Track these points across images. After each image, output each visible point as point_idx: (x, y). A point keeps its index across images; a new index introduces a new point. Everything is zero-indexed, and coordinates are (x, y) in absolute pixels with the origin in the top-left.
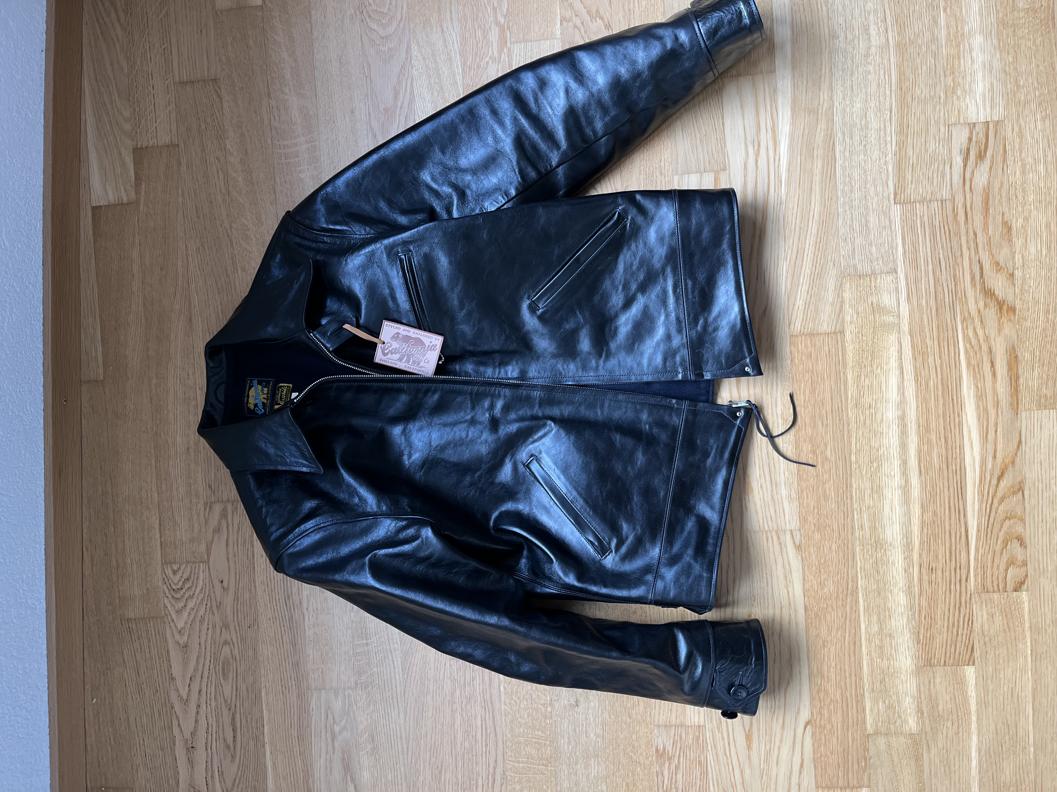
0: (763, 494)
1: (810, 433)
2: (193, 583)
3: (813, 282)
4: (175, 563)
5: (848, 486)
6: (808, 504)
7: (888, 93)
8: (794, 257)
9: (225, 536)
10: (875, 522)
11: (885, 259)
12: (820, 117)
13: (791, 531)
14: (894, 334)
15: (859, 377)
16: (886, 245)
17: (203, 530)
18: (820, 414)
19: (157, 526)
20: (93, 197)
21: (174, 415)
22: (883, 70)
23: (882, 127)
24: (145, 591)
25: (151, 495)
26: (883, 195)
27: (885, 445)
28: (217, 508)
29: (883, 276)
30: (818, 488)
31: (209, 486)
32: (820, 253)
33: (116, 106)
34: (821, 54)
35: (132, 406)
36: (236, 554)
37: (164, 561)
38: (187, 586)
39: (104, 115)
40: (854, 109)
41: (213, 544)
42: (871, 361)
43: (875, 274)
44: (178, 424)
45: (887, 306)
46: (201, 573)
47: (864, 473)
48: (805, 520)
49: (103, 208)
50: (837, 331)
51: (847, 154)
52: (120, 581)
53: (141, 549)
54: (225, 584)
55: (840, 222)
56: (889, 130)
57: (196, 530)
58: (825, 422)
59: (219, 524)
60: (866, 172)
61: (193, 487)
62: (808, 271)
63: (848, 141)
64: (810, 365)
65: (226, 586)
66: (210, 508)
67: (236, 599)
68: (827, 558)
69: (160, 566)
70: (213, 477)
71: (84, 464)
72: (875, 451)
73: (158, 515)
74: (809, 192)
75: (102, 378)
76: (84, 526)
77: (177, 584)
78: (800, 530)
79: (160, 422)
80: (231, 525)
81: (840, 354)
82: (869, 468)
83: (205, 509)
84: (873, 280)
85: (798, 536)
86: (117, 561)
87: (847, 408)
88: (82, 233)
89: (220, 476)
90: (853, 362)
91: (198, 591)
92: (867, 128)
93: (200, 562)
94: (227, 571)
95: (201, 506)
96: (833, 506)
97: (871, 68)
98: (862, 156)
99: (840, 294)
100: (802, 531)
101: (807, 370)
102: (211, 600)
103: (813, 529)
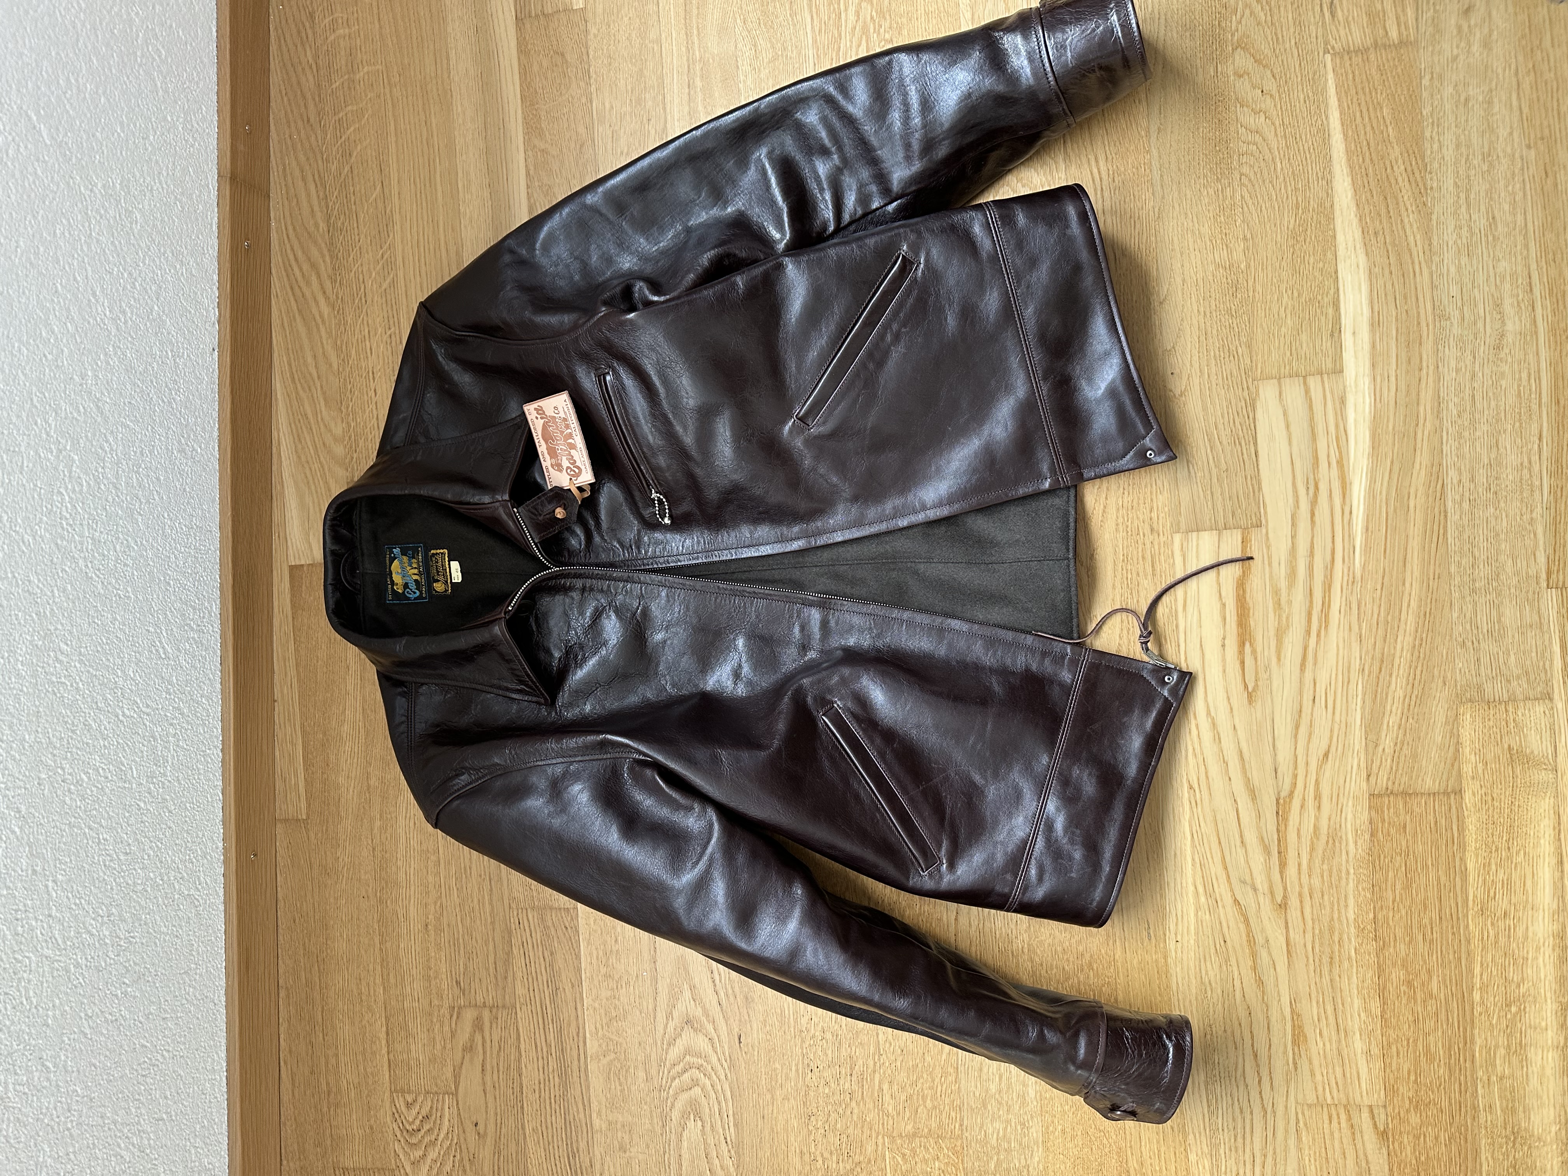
0: (1324, 1045)
1: (1403, 953)
2: (434, 1123)
3: (1409, 709)
4: (409, 1093)
5: (1468, 1041)
6: (1398, 1064)
7: (1535, 407)
8: (1376, 668)
9: (481, 1058)
10: (1513, 1101)
11: (1532, 677)
12: (1419, 445)
13: (1370, 1107)
14: (1547, 800)
15: (1487, 866)
16: (1534, 654)
17: (449, 1046)
18: (1420, 922)
19: (383, 1035)
20: (290, 551)
21: (406, 874)
22: (1526, 371)
23: (1526, 463)
24: (367, 1131)
25: (375, 991)
26: (1527, 573)
27: (1530, 978)
28: (469, 1015)
29: (1529, 704)
30: (1416, 1041)
31: (456, 982)
32: (1420, 665)
33: (322, 419)
34: (1420, 344)
35: (346, 859)
36: (497, 1086)
37: (393, 1089)
38: (426, 1127)
39: (305, 433)
40: (1478, 434)
41: (464, 1067)
42: (1508, 841)
43: (1515, 700)
44: (412, 888)
45: (1536, 753)
46: (447, 1109)
47: (1494, 1022)
48: (1395, 1091)
49: (305, 568)
50: (1449, 790)
51: (1466, 505)
52: (332, 1113)
53: (361, 1068)
54: (481, 1127)
55: (1455, 615)
56: (1536, 468)
57: (438, 1047)
58: (1428, 938)
59: (472, 1039)
60: (1498, 535)
61: (433, 982)
62: (1400, 693)
63: (1467, 485)
64: (1404, 843)
65: (482, 1132)
66: (459, 1014)
67: (497, 1151)
68: (1431, 1153)
69: (387, 1094)
70: (462, 969)
71: (280, 938)
72: (1513, 986)
73: (383, 1019)
74: (1401, 564)
75: (304, 817)
76: (282, 1029)
77: (413, 1122)
78: (1385, 1107)
79: (387, 885)
80: (488, 1042)
81: (1455, 828)
82: (1502, 1014)
83: (451, 1017)
84: (1510, 709)
85: (1383, 1117)
86: (328, 1084)
87: (1466, 916)
88: (276, 604)
89: (472, 969)
90: (1476, 842)
91: (442, 1136)
92: (1500, 464)
93: (444, 1094)
94: (483, 1109)
95: (445, 1011)
96: (1441, 1071)
97: (1506, 368)
98: (1492, 510)
99: (1455, 731)
100: (1390, 1109)
101: (1398, 850)
102: (461, 1150)
103: (1407, 1106)
